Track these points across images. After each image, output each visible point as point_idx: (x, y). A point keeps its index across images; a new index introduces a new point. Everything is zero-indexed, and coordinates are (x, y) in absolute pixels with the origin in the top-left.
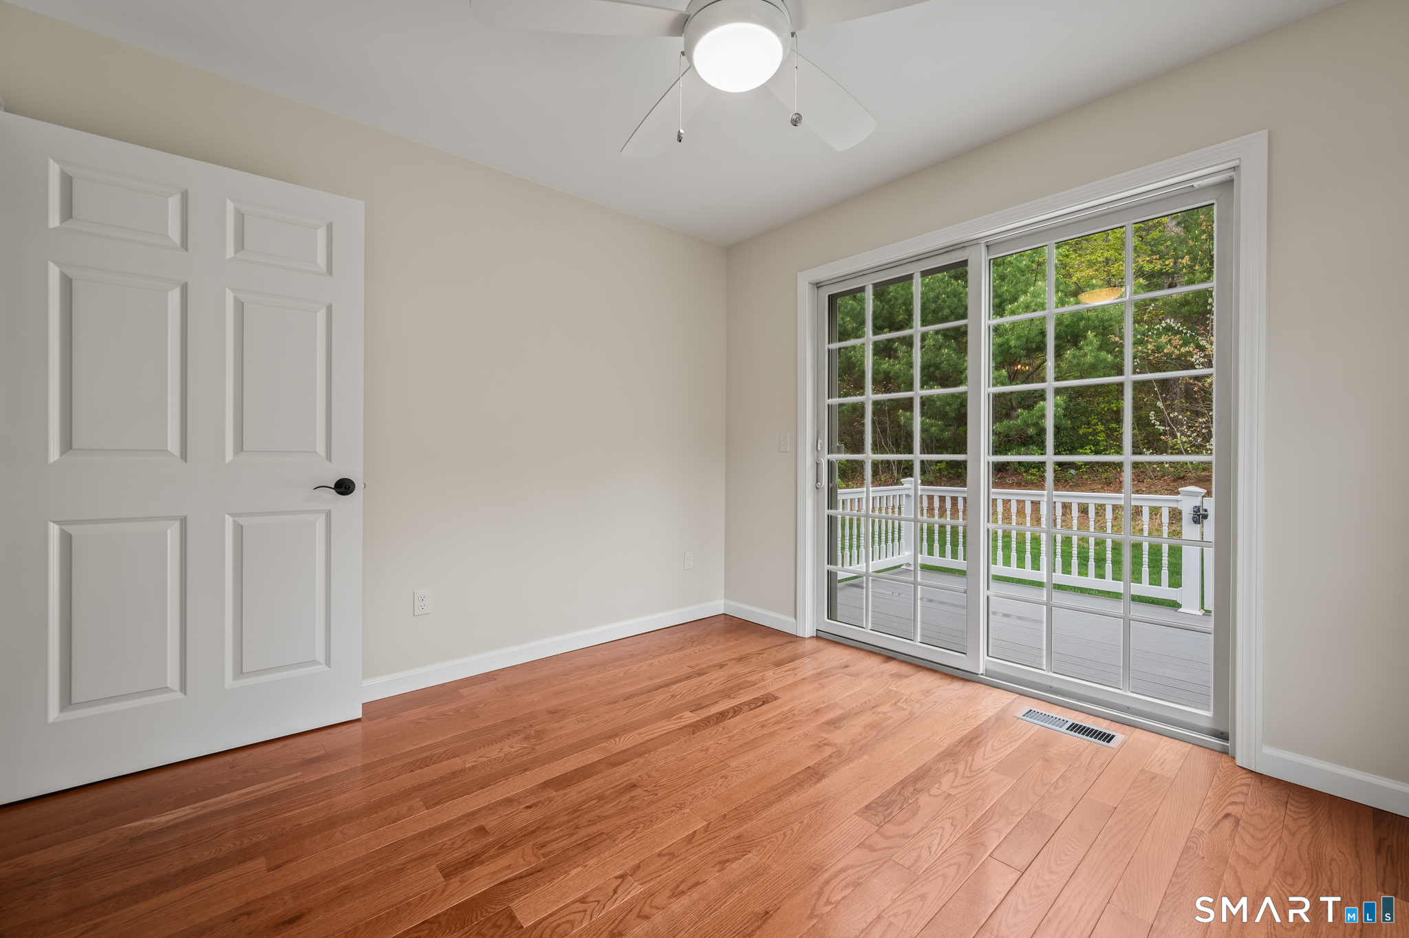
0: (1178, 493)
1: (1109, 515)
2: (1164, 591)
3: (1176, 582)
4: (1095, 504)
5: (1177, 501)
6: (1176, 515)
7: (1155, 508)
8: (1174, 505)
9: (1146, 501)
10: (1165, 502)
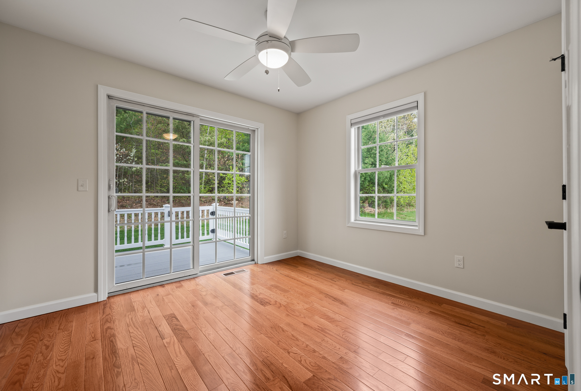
0: (162, 207)
1: (133, 217)
2: (159, 242)
3: (162, 237)
4: (120, 214)
5: (163, 210)
6: (162, 214)
7: (156, 212)
8: (162, 211)
9: (153, 210)
10: (158, 210)
